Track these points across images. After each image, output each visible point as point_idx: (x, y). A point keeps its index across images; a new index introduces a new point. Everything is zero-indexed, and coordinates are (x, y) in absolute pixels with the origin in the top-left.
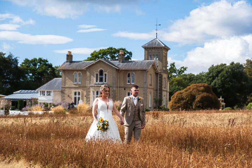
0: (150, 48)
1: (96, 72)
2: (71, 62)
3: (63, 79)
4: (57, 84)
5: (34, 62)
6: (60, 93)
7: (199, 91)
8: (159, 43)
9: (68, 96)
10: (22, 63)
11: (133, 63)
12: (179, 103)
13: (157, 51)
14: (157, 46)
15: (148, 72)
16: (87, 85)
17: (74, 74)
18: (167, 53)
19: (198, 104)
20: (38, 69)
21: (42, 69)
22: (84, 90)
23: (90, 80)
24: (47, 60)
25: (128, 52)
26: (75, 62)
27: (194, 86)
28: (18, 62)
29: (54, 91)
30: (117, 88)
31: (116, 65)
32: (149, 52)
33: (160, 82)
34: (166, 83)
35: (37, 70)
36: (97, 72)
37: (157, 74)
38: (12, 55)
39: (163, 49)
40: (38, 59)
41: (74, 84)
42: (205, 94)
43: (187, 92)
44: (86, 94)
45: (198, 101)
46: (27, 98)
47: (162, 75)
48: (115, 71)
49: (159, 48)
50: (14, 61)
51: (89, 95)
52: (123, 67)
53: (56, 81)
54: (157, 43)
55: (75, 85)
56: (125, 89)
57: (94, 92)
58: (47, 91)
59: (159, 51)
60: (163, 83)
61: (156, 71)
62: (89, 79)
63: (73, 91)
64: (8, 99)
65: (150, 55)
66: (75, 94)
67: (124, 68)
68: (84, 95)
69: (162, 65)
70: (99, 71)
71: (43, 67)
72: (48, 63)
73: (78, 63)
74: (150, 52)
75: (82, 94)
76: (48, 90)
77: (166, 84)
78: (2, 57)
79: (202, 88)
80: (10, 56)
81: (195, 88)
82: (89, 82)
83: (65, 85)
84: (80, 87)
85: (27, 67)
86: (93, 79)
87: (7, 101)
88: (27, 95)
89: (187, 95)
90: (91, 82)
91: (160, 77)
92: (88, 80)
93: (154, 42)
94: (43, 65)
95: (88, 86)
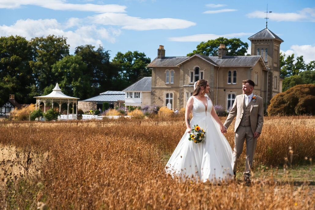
0: (258, 40)
1: (190, 70)
2: (163, 58)
3: (154, 78)
4: (146, 85)
5: (129, 56)
6: (150, 94)
7: (303, 93)
8: (269, 34)
9: (159, 98)
10: (114, 58)
11: (236, 59)
12: (279, 108)
13: (266, 44)
14: (267, 38)
15: (252, 69)
16: (180, 85)
17: (165, 73)
18: (279, 45)
19: (301, 108)
20: (133, 64)
21: (138, 65)
22: (177, 91)
23: (184, 79)
24: (144, 54)
25: (243, 44)
26: (167, 58)
27: (297, 87)
28: (110, 57)
29: (143, 92)
30: (215, 89)
31: (215, 62)
32: (256, 45)
33: (270, 81)
34: (278, 82)
35: (133, 66)
36: (192, 70)
37: (265, 72)
38: (102, 48)
39: (274, 41)
40: (133, 52)
41: (165, 85)
42: (310, 97)
43: (289, 94)
44: (180, 96)
45: (301, 105)
46: (114, 101)
47: (272, 73)
48: (213, 69)
49: (269, 40)
50: (105, 55)
51: (183, 97)
52: (223, 63)
53: (146, 80)
54: (267, 34)
55: (167, 85)
56: (225, 90)
57: (188, 94)
58: (135, 93)
59: (269, 44)
60: (273, 83)
61: (263, 68)
62: (182, 78)
63: (165, 92)
64: (93, 101)
65: (258, 49)
66: (167, 96)
67: (224, 65)
68: (177, 97)
69: (272, 61)
70: (194, 68)
71: (139, 62)
72: (145, 57)
73: (171, 59)
74: (258, 45)
75: (174, 96)
76: (136, 91)
77: (278, 84)
78: (90, 51)
79: (307, 90)
80: (100, 50)
81: (298, 90)
82: (182, 81)
83: (155, 86)
84: (172, 88)
85: (121, 62)
86: (188, 79)
87: (91, 103)
88: (115, 97)
89: (288, 98)
90: (185, 81)
91: (269, 76)
92: (182, 80)
93: (263, 33)
94: (139, 60)
95: (181, 87)
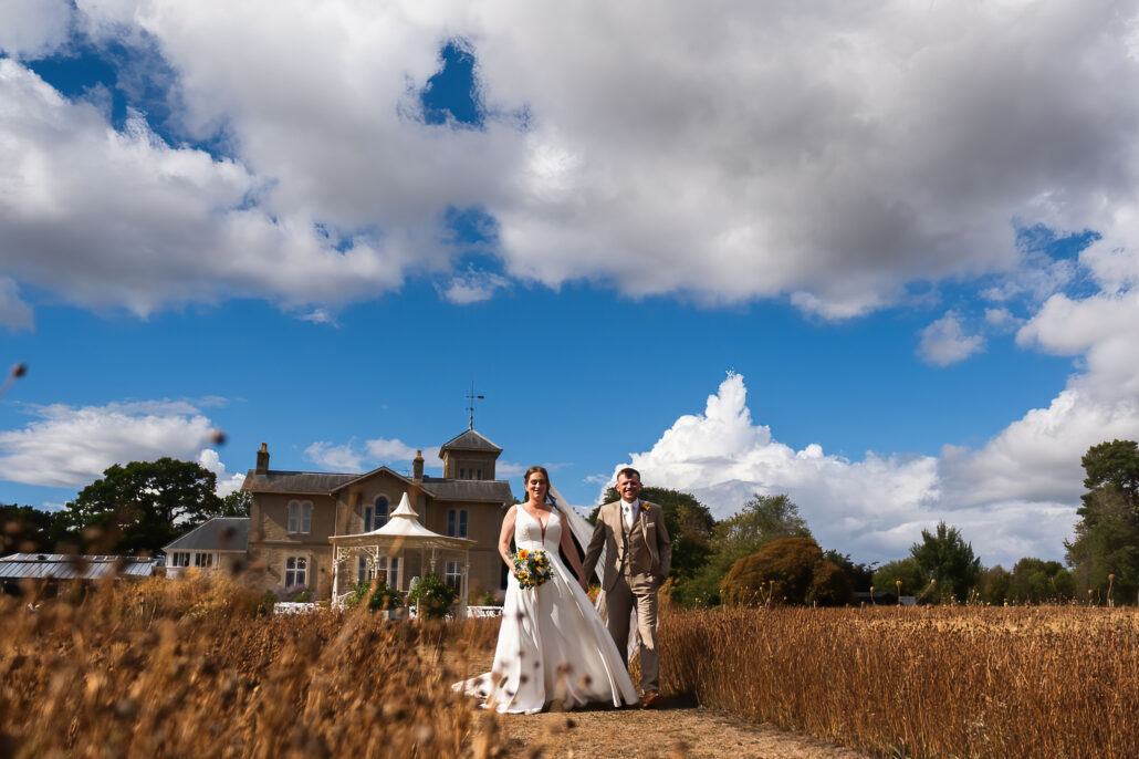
0: (463, 451)
1: (366, 502)
3: (256, 519)
9: (269, 569)
13: (480, 460)
14: (484, 449)
17: (288, 507)
22: (318, 553)
29: (222, 554)
36: (372, 502)
41: (287, 536)
48: (422, 503)
49: (487, 453)
54: (479, 440)
55: (291, 537)
58: (198, 555)
59: (486, 461)
62: (345, 522)
63: (285, 555)
66: (291, 563)
68: (317, 567)
70: (375, 499)
75: (310, 563)
76: (201, 551)
82: (343, 529)
83: (259, 538)
84: (305, 544)
86: (358, 523)
90: (352, 529)
92: (343, 525)
93: (470, 438)
